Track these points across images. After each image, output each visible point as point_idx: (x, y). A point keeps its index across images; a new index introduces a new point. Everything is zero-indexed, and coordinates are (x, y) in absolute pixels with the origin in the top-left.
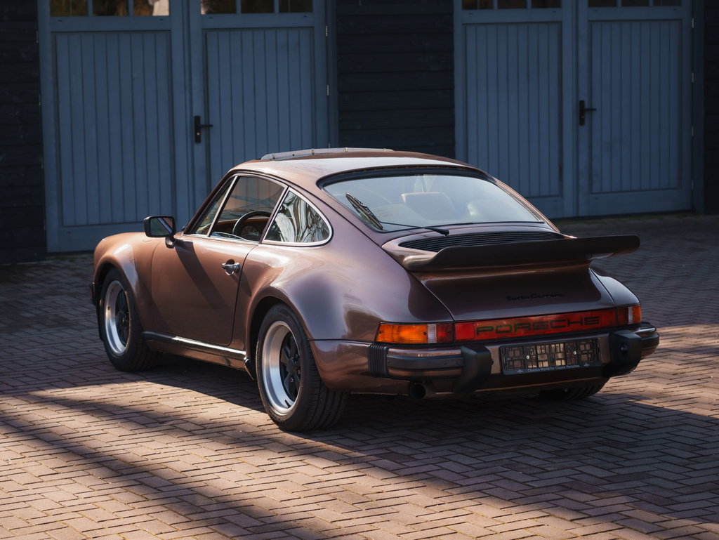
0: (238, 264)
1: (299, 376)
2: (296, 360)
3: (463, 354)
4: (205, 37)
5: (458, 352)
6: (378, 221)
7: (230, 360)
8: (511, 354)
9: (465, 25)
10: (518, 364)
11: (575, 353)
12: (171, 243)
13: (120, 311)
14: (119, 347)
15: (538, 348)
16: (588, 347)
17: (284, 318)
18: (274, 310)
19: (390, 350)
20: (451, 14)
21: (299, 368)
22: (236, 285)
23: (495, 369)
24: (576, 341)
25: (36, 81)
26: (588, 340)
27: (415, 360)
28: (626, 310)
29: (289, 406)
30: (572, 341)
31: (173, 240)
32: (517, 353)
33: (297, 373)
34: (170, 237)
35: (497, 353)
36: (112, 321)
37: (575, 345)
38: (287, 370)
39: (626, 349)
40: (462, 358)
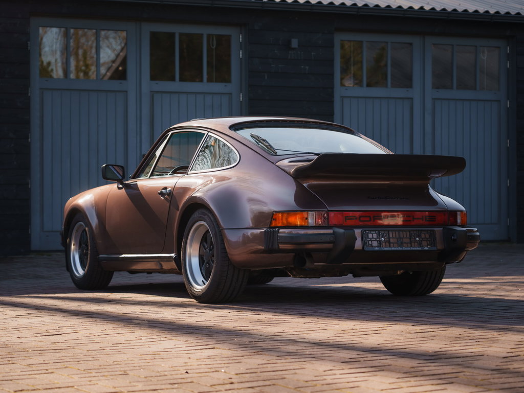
0: (170, 189)
1: (213, 262)
2: (210, 250)
3: (334, 233)
4: (153, 97)
5: (330, 231)
6: (274, 149)
7: (162, 263)
8: (370, 236)
9: (342, 97)
10: (375, 244)
11: (417, 239)
12: (121, 186)
13: (82, 246)
14: (80, 271)
15: (391, 233)
16: (427, 236)
17: (203, 218)
18: (196, 215)
19: (281, 230)
20: (332, 88)
21: (213, 256)
22: (168, 205)
23: (358, 245)
24: (419, 231)
25: (27, 123)
26: (427, 231)
27: (299, 236)
28: (456, 215)
29: (205, 284)
30: (416, 231)
31: (122, 184)
32: (375, 236)
33: (212, 259)
34: (120, 181)
35: (360, 234)
36: (76, 252)
37: (418, 234)
38: (204, 259)
39: (456, 238)
40: (334, 236)
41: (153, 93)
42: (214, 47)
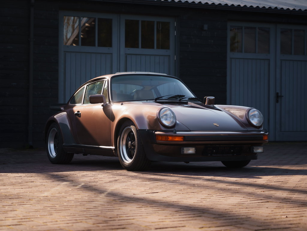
4: (126, 57)
9: (231, 59)
20: (226, 53)
41: (126, 55)
42: (160, 29)
